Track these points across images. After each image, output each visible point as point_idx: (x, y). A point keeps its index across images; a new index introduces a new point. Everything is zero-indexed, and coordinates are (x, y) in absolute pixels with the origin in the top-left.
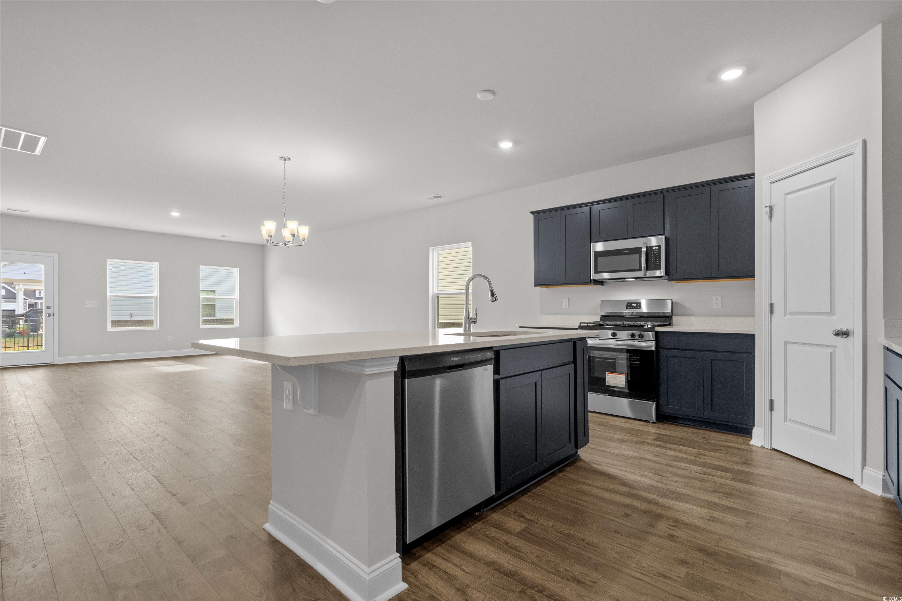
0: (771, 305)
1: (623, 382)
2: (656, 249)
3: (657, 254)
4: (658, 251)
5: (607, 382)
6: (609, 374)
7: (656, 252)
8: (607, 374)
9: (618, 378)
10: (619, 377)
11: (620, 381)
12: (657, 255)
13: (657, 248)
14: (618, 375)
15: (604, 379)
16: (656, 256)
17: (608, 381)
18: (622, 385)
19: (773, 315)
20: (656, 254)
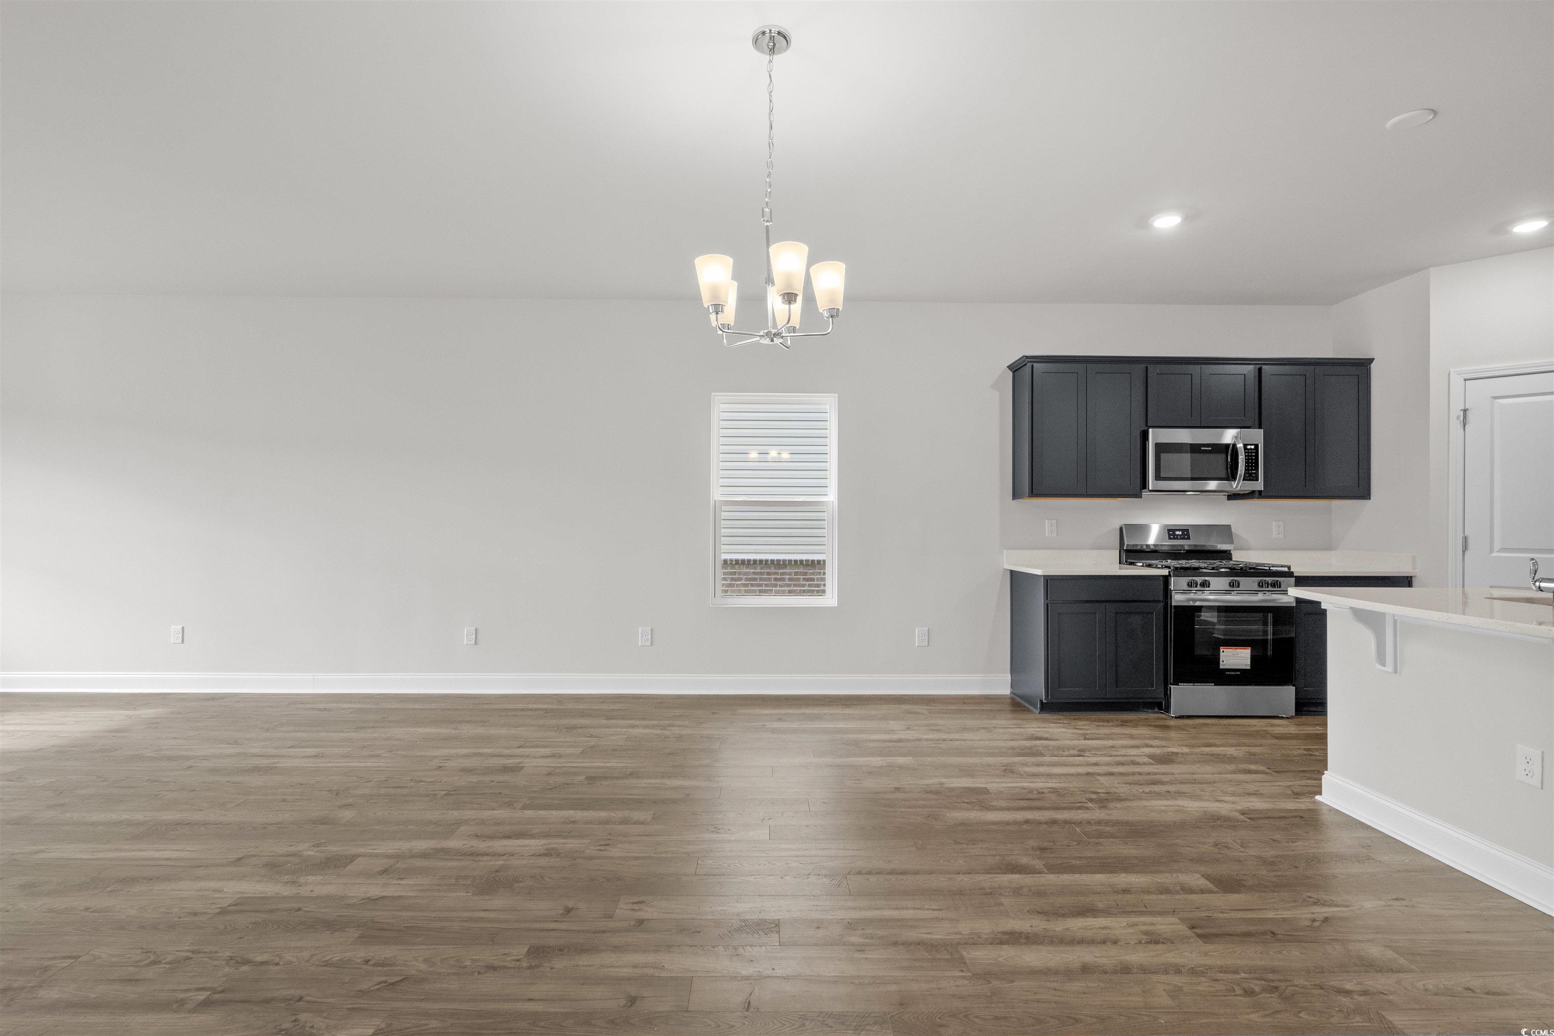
0: (1465, 539)
1: (1247, 660)
2: (1251, 449)
3: (1254, 456)
4: (1254, 452)
5: (1221, 663)
6: (1224, 650)
7: (1252, 453)
8: (1221, 650)
9: (1240, 655)
10: (1241, 653)
11: (1243, 660)
12: (1254, 458)
13: (1253, 447)
14: (1239, 650)
15: (1216, 659)
16: (1252, 459)
17: (1223, 662)
18: (1246, 665)
19: (1467, 554)
20: (1252, 456)
